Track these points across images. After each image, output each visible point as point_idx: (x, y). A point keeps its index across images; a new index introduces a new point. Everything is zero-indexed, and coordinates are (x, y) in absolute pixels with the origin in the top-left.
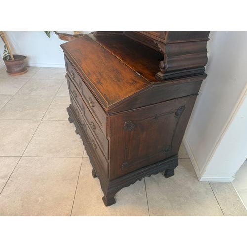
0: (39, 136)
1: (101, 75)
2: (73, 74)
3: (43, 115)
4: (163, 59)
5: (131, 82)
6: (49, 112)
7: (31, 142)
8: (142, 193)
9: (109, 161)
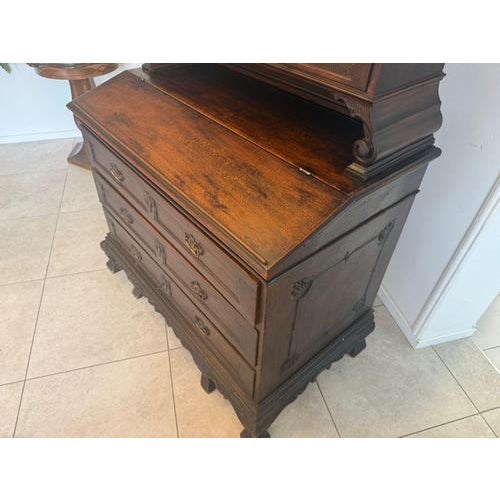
0: (52, 320)
1: (211, 182)
2: (119, 173)
3: (45, 265)
4: (361, 136)
5: (297, 195)
6: (58, 255)
7: (37, 340)
8: (315, 401)
9: (258, 368)
